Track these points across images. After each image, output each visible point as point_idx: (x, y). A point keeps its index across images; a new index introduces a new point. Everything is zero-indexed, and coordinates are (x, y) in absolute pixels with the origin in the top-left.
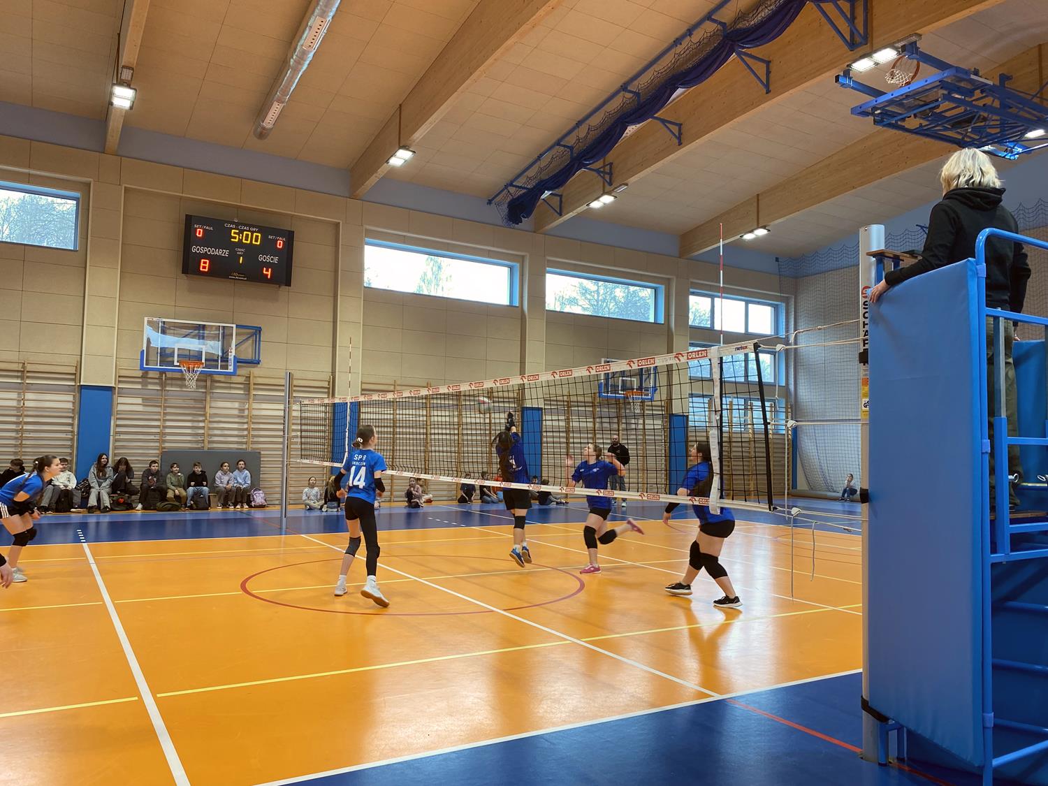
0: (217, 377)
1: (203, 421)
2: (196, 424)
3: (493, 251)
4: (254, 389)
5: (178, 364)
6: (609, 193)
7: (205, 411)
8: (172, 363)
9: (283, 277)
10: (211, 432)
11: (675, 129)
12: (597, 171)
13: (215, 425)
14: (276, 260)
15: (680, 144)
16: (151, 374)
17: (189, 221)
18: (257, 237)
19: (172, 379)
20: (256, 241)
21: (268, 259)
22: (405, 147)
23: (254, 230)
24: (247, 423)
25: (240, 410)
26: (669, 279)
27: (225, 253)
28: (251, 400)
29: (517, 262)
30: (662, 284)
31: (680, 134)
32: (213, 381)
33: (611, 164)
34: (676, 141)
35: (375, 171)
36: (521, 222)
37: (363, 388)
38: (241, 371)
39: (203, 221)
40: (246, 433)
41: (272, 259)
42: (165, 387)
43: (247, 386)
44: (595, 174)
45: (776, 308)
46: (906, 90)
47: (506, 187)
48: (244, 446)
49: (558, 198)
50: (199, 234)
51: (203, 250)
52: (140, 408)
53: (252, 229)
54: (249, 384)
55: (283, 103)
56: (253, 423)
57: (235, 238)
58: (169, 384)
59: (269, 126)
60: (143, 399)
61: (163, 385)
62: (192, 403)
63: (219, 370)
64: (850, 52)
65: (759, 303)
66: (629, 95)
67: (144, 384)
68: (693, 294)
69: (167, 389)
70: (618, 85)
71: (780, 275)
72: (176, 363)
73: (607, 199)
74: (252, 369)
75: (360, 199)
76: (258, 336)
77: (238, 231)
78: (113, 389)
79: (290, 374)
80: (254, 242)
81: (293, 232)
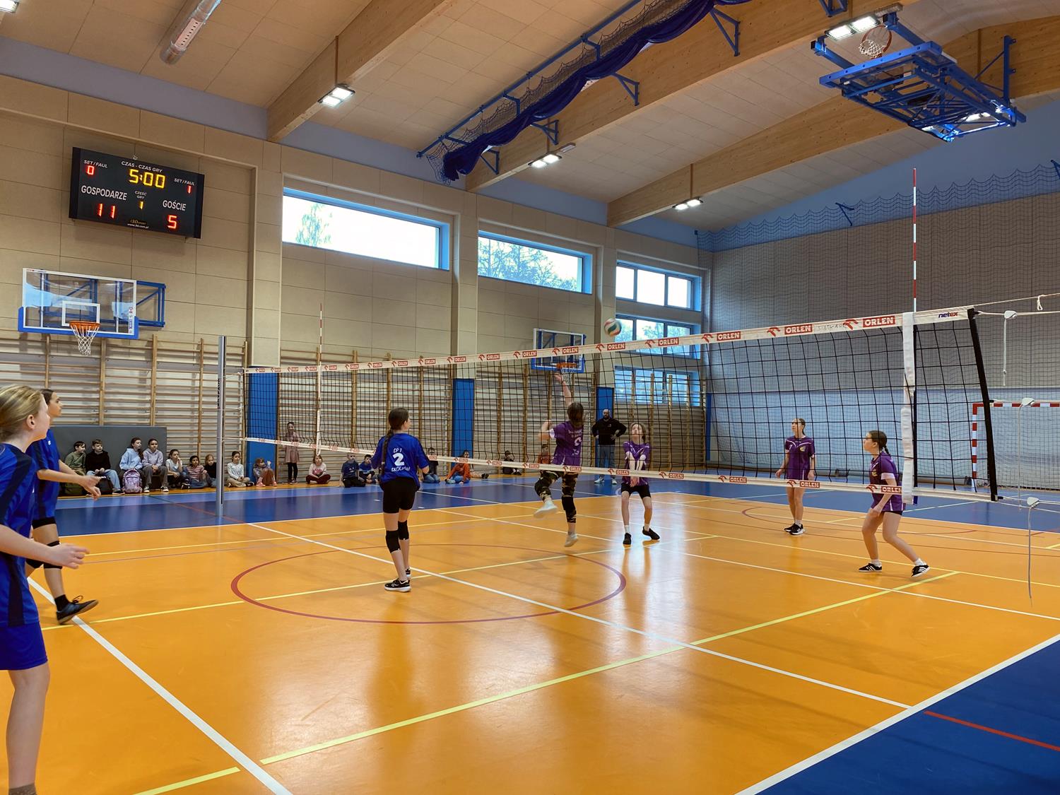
0: (113, 341)
1: (98, 392)
2: (87, 396)
3: (422, 209)
4: (158, 355)
5: (68, 325)
6: (554, 153)
7: (100, 381)
8: (59, 324)
9: (192, 227)
10: (107, 405)
11: (632, 88)
12: (543, 127)
13: (112, 397)
14: (183, 207)
15: (637, 104)
16: (31, 336)
17: (78, 156)
18: (160, 179)
19: (58, 342)
20: (160, 184)
21: (174, 205)
22: (344, 86)
23: (157, 170)
24: (150, 394)
25: (140, 379)
26: (596, 248)
27: (123, 196)
28: (155, 368)
29: (447, 221)
30: (590, 253)
31: (637, 93)
32: (109, 346)
33: (557, 121)
34: (633, 101)
35: (304, 112)
36: (458, 178)
37: (282, 355)
38: (143, 335)
39: (95, 156)
40: (148, 406)
41: (179, 206)
42: (50, 352)
43: (150, 352)
44: (541, 130)
45: (692, 281)
46: (878, 62)
47: (441, 139)
48: (147, 421)
49: (495, 155)
50: (91, 172)
51: (95, 191)
52: (18, 376)
53: (154, 170)
54: (152, 349)
55: (202, 20)
56: (157, 394)
57: (134, 179)
58: (54, 349)
59: (183, 49)
60: (22, 366)
61: (46, 349)
62: (83, 372)
63: (117, 333)
64: (829, 18)
65: (677, 276)
66: (589, 47)
67: (23, 348)
68: (619, 264)
69: (52, 354)
70: (577, 36)
71: (698, 248)
72: (64, 324)
73: (551, 159)
74: (155, 333)
75: (278, 143)
76: (162, 295)
77: (137, 171)
79: (201, 339)
80: (157, 186)
81: (203, 176)
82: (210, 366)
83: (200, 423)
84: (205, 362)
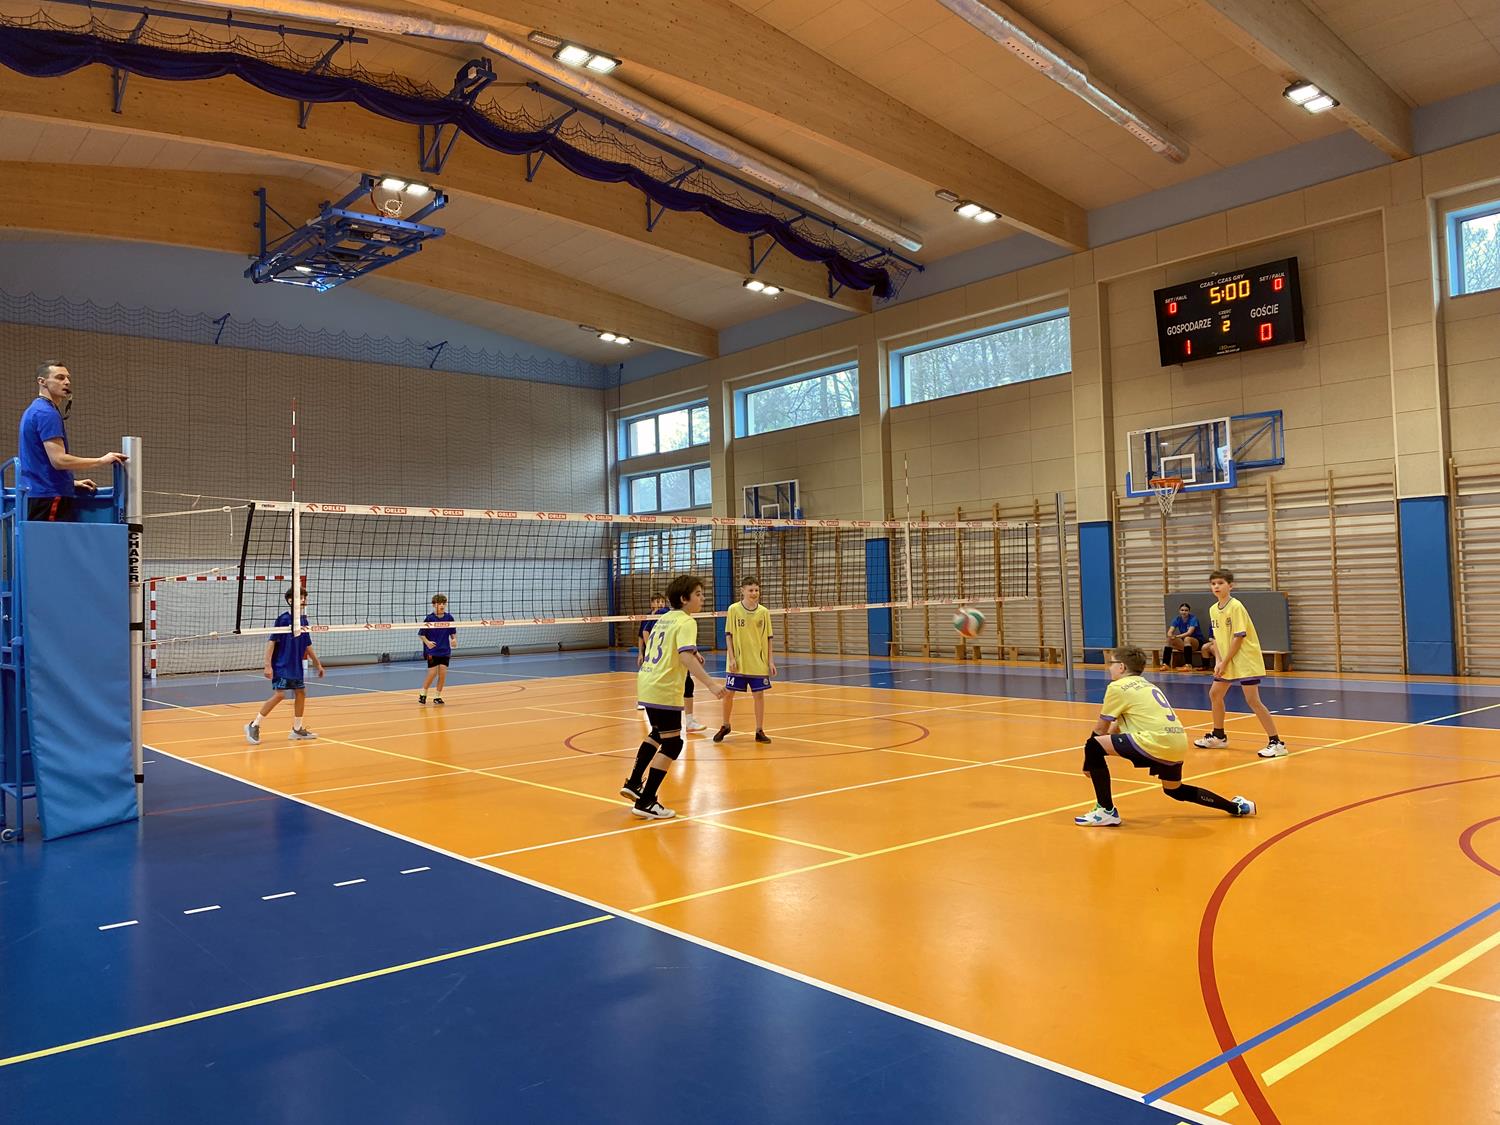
0: (1229, 492)
7: (1213, 540)
14: (1275, 309)
17: (1160, 296)
18: (1244, 286)
20: (1244, 292)
21: (1264, 311)
23: (1239, 277)
24: (1269, 552)
25: (1265, 534)
27: (1206, 323)
28: (1271, 519)
32: (1224, 498)
38: (1257, 480)
39: (1175, 291)
40: (1270, 566)
41: (1270, 310)
43: (1266, 500)
48: (1271, 585)
50: (1173, 310)
51: (1180, 329)
53: (1234, 278)
54: (1267, 496)
57: (1216, 298)
59: (1161, 148)
63: (1215, 483)
74: (1274, 474)
75: (1413, 156)
76: (1278, 425)
77: (1218, 288)
78: (1110, 523)
79: (1330, 472)
80: (1241, 295)
81: (1295, 259)
82: (1346, 505)
83: (1336, 587)
84: (1338, 502)
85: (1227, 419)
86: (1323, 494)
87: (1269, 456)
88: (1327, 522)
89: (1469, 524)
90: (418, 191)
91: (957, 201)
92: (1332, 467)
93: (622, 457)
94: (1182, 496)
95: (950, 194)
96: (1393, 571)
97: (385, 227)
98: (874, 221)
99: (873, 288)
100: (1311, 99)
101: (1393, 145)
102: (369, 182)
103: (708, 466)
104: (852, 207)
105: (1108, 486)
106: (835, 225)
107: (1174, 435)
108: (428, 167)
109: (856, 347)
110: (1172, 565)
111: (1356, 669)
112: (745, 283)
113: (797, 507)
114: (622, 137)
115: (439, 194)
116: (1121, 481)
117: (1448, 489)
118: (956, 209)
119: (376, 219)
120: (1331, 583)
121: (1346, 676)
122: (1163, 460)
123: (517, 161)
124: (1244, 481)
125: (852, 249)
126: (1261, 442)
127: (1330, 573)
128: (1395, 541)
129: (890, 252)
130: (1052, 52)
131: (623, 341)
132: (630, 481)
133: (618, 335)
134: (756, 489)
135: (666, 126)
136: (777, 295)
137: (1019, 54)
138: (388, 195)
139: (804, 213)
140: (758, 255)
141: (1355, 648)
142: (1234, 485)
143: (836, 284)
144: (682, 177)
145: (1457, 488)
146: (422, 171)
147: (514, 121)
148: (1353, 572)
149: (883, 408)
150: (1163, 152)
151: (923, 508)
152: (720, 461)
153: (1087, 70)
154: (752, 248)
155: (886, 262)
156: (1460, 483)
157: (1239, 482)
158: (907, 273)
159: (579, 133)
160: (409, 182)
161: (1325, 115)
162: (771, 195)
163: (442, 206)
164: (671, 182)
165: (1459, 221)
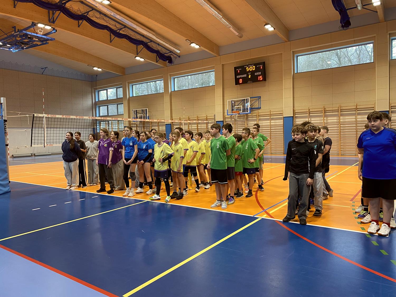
14: (260, 73)
17: (236, 69)
21: (257, 74)
23: (253, 65)
27: (245, 76)
28: (258, 121)
32: (248, 116)
38: (255, 112)
39: (239, 67)
51: (240, 76)
54: (257, 116)
57: (248, 70)
63: (246, 112)
74: (259, 111)
75: (289, 41)
76: (260, 99)
77: (248, 67)
78: (223, 121)
79: (270, 110)
80: (253, 70)
81: (265, 62)
82: (273, 118)
83: (271, 135)
84: (271, 117)
85: (249, 98)
86: (269, 115)
87: (258, 107)
88: (269, 122)
89: (297, 122)
90: (48, 28)
91: (191, 42)
92: (271, 109)
93: (97, 100)
94: (239, 115)
95: (189, 41)
96: (282, 132)
97: (38, 37)
98: (169, 44)
99: (168, 61)
100: (269, 28)
101: (285, 39)
102: (34, 25)
103: (123, 104)
104: (164, 41)
105: (223, 113)
106: (159, 44)
107: (238, 101)
108: (51, 21)
109: (163, 75)
110: (236, 131)
111: (274, 153)
112: (135, 57)
113: (148, 115)
114: (105, 18)
115: (54, 29)
116: (226, 111)
117: (293, 115)
118: (190, 44)
119: (35, 35)
120: (269, 135)
121: (272, 155)
122: (235, 107)
123: (76, 22)
124: (252, 112)
125: (163, 51)
126: (256, 103)
127: (270, 133)
128: (282, 126)
129: (172, 52)
130: (215, 10)
131: (100, 70)
132: (99, 107)
133: (98, 68)
134: (136, 110)
135: (118, 17)
136: (143, 61)
137: (207, 10)
138: (39, 28)
139: (151, 41)
140: (139, 51)
141: (274, 149)
142: (250, 113)
143: (158, 59)
144: (120, 29)
145: (295, 114)
146: (49, 22)
147: (77, 12)
148: (274, 133)
149: (170, 91)
150: (237, 35)
151: (180, 117)
152: (126, 102)
153: (222, 15)
154: (137, 48)
155: (171, 55)
156: (296, 114)
157: (251, 112)
158: (176, 58)
159: (94, 16)
160: (46, 25)
161: (272, 32)
162: (143, 36)
163: (54, 32)
164: (117, 30)
165: (297, 56)
